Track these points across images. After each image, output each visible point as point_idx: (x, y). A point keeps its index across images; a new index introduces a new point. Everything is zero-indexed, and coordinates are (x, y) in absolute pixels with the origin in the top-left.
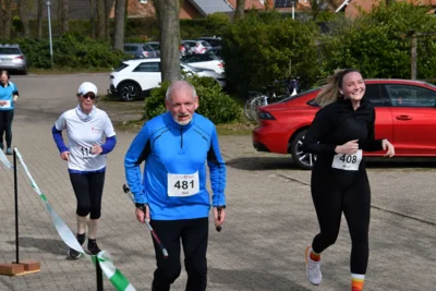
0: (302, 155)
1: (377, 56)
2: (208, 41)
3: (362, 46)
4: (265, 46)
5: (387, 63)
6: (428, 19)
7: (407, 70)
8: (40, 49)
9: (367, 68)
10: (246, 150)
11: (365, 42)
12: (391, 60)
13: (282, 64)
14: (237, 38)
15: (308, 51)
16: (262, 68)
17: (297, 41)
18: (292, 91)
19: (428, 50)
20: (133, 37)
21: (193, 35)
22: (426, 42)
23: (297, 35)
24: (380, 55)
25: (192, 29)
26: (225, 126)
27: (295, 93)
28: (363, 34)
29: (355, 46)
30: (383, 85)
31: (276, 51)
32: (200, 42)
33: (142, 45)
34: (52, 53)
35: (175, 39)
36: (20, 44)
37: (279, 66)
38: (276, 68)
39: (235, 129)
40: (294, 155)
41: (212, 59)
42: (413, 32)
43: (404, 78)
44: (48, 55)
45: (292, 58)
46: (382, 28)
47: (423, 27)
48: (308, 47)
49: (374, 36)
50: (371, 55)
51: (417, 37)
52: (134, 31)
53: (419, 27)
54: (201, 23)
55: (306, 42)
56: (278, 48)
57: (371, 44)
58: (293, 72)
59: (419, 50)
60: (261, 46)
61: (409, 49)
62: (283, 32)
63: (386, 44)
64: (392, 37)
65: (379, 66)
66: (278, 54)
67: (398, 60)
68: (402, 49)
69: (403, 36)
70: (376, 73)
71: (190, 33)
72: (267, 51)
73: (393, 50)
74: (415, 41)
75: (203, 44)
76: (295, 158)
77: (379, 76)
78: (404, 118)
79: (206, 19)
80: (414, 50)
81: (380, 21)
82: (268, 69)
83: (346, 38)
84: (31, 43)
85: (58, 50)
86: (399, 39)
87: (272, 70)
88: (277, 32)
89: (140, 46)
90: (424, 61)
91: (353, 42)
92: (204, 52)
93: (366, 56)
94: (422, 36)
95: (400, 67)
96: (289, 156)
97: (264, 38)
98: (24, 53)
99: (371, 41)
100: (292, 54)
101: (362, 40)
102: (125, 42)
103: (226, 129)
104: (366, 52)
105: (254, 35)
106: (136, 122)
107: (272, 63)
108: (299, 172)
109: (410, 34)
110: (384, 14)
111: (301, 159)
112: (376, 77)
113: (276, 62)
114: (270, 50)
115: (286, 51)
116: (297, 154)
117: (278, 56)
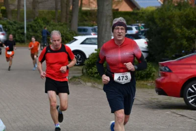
0: (192, 98)
4: (177, 26)
8: (18, 28)
10: (153, 97)
14: (157, 20)
16: (174, 42)
20: (86, 23)
26: (142, 82)
31: (185, 29)
32: (134, 27)
33: (91, 28)
34: (25, 31)
35: (109, 19)
36: (3, 25)
37: (187, 41)
38: (185, 42)
39: (149, 85)
41: (140, 38)
44: (23, 34)
52: (86, 18)
56: (188, 28)
60: (174, 26)
66: (187, 32)
72: (178, 30)
76: (186, 101)
79: (140, 11)
82: (179, 43)
84: (11, 24)
85: (30, 30)
87: (181, 44)
88: (187, 16)
89: (90, 28)
96: (182, 99)
97: (176, 20)
98: (6, 31)
102: (79, 25)
103: (143, 84)
105: (170, 18)
106: (78, 78)
108: (189, 111)
111: (190, 102)
113: (185, 38)
114: (181, 29)
115: (193, 30)
116: (188, 98)
117: (187, 34)
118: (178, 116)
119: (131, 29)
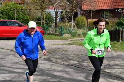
3: (4, 12)
5: (10, 16)
12: (11, 15)
22: (18, 12)
24: (8, 14)
30: (6, 21)
46: (8, 8)
47: (17, 8)
49: (6, 10)
50: (6, 14)
59: (17, 13)
64: (10, 10)
68: (13, 13)
69: (13, 10)
70: (7, 18)
73: (11, 13)
77: (8, 19)
78: (12, 29)
81: (7, 6)
90: (18, 16)
94: (17, 10)
95: (13, 17)
112: (7, 19)
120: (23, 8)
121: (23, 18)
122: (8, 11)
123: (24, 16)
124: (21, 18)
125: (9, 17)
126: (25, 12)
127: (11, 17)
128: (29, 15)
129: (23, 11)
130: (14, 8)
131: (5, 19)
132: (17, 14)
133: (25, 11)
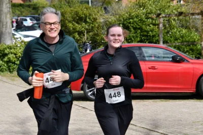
0: (90, 91)
1: (139, 29)
2: (34, 17)
3: (130, 23)
4: (70, 22)
5: (145, 33)
6: (169, 6)
7: (158, 38)
9: (133, 37)
11: (131, 20)
12: (148, 32)
13: (81, 33)
15: (97, 25)
17: (89, 18)
18: (86, 50)
19: (170, 25)
21: (24, 14)
22: (169, 21)
23: (90, 15)
24: (141, 29)
25: (23, 10)
27: (88, 51)
28: (130, 15)
29: (125, 23)
31: (77, 25)
35: (8, 16)
37: (78, 34)
38: (77, 36)
40: (85, 92)
41: (35, 30)
42: (160, 14)
43: (156, 43)
45: (87, 29)
46: (142, 11)
47: (166, 11)
48: (97, 23)
49: (137, 17)
50: (135, 29)
51: (163, 17)
53: (164, 11)
54: (29, 6)
55: (95, 19)
56: (78, 23)
57: (135, 22)
58: (87, 39)
59: (164, 26)
60: (67, 21)
61: (158, 25)
62: (80, 13)
63: (144, 21)
64: (147, 18)
65: (141, 35)
67: (152, 31)
68: (154, 25)
69: (154, 17)
70: (138, 39)
71: (22, 12)
72: (71, 25)
73: (149, 25)
74: (162, 20)
75: (31, 20)
76: (85, 93)
77: (141, 41)
80: (161, 25)
81: (140, 7)
83: (119, 17)
86: (152, 19)
88: (77, 13)
90: (168, 32)
91: (124, 20)
92: (31, 24)
93: (132, 29)
94: (165, 17)
95: (154, 36)
96: (82, 92)
97: (68, 16)
99: (135, 19)
100: (87, 27)
101: (130, 19)
104: (133, 26)
107: (74, 33)
109: (158, 15)
110: (143, 3)
111: (89, 94)
112: (138, 42)
113: (77, 32)
114: (73, 24)
115: (83, 25)
116: (87, 91)
117: (78, 28)
118: (80, 108)
119: (26, 20)
120: (183, 10)
121: (182, 37)
122: (141, 20)
123: (184, 31)
124: (176, 39)
125: (143, 36)
126: (186, 21)
127: (147, 36)
128: (197, 30)
129: (181, 17)
130: (159, 12)
131: (132, 42)
132: (165, 28)
133: (187, 18)
